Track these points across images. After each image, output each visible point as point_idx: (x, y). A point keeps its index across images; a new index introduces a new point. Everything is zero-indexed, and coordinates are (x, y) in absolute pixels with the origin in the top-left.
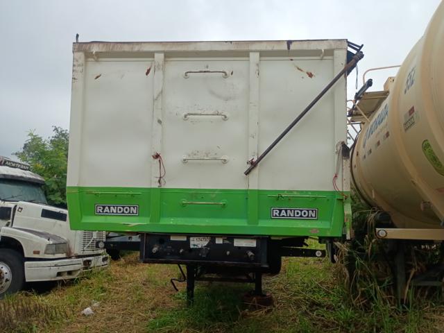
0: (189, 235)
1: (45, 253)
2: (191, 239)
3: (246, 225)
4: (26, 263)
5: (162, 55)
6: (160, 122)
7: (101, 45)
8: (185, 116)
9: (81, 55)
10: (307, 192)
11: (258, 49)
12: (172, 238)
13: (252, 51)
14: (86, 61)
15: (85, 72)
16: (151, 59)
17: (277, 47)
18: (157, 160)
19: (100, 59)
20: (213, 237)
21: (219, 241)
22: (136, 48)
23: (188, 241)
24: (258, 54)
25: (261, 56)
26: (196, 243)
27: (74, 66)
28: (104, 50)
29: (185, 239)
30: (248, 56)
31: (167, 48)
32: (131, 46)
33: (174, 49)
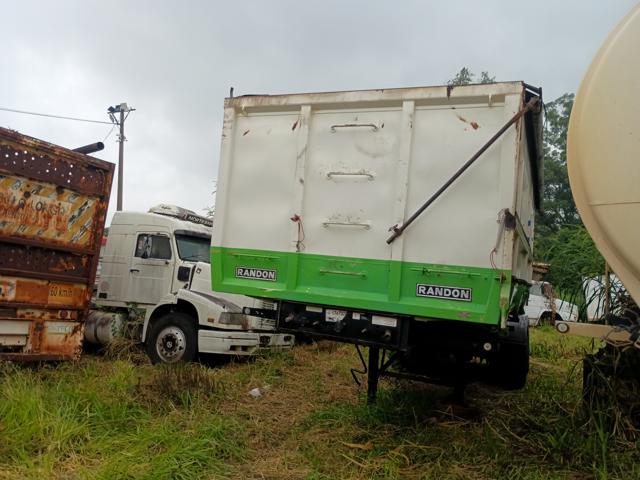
0: (325, 307)
1: (220, 322)
2: (327, 311)
3: (386, 300)
4: (201, 331)
5: (309, 108)
6: (302, 181)
7: (250, 99)
8: (329, 175)
9: (231, 111)
10: (460, 268)
11: (413, 97)
12: (308, 309)
13: (405, 100)
14: (236, 117)
15: (234, 128)
16: (297, 112)
17: (434, 94)
18: (297, 223)
19: (249, 114)
20: (350, 311)
21: (356, 317)
22: (283, 102)
23: (324, 313)
24: (412, 103)
25: (416, 105)
26: (331, 316)
27: (225, 122)
28: (252, 105)
29: (320, 311)
30: (401, 105)
31: (315, 100)
32: (278, 99)
33: (322, 100)
